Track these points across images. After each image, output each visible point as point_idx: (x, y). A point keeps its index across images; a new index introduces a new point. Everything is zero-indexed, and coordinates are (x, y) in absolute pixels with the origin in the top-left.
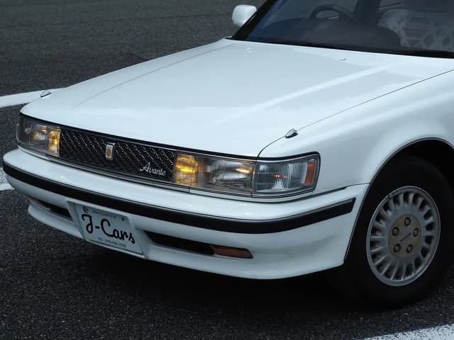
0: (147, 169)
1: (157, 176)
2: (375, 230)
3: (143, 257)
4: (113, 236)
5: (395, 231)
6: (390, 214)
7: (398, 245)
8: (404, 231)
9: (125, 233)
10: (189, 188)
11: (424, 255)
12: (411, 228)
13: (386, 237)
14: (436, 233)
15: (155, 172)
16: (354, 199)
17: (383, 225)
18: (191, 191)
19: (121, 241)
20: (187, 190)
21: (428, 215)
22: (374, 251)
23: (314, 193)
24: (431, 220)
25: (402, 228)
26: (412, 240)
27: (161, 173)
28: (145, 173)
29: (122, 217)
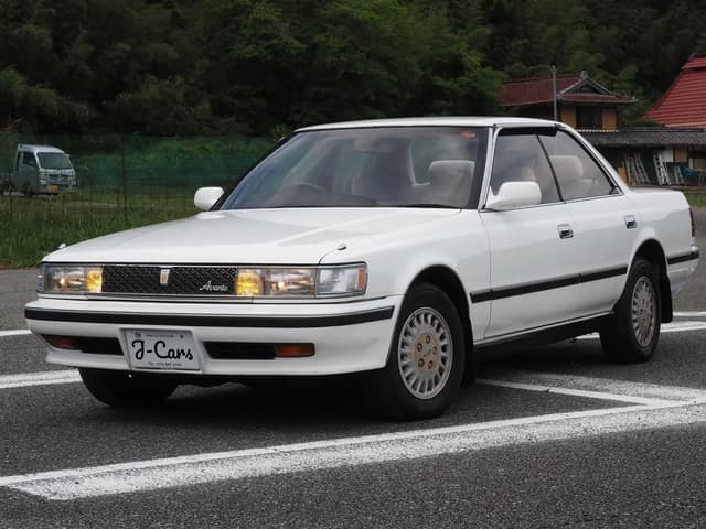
0: (208, 287)
1: (219, 292)
2: (404, 344)
3: (200, 372)
4: (169, 356)
5: (419, 347)
6: (414, 331)
7: (422, 360)
8: (427, 347)
9: (183, 351)
10: (253, 298)
11: (441, 374)
12: (432, 345)
13: (413, 351)
14: (449, 354)
15: (216, 288)
16: (393, 307)
17: (409, 339)
18: (255, 301)
19: (177, 361)
20: (250, 301)
21: (442, 338)
22: (404, 363)
23: (365, 297)
24: (444, 342)
25: (424, 344)
26: (432, 357)
27: (223, 288)
28: (205, 291)
29: (182, 334)
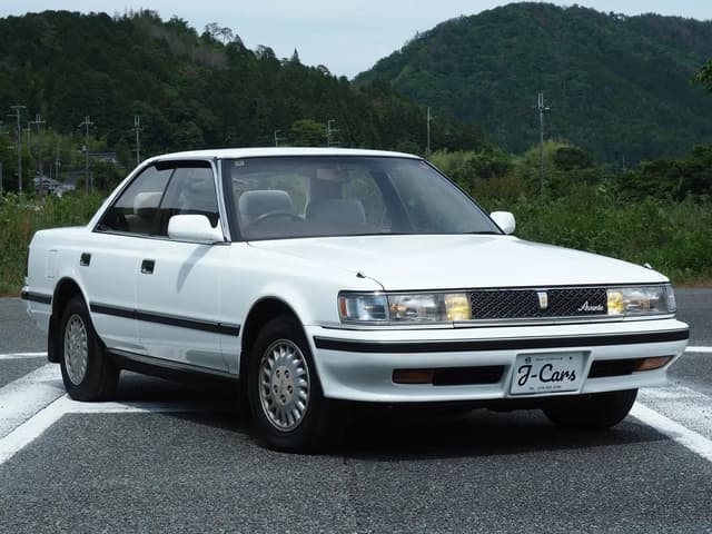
0: (586, 307)
1: (595, 312)
4: (552, 379)
9: (567, 372)
18: (626, 319)
19: (558, 383)
27: (600, 308)
28: (584, 313)
29: (571, 356)
